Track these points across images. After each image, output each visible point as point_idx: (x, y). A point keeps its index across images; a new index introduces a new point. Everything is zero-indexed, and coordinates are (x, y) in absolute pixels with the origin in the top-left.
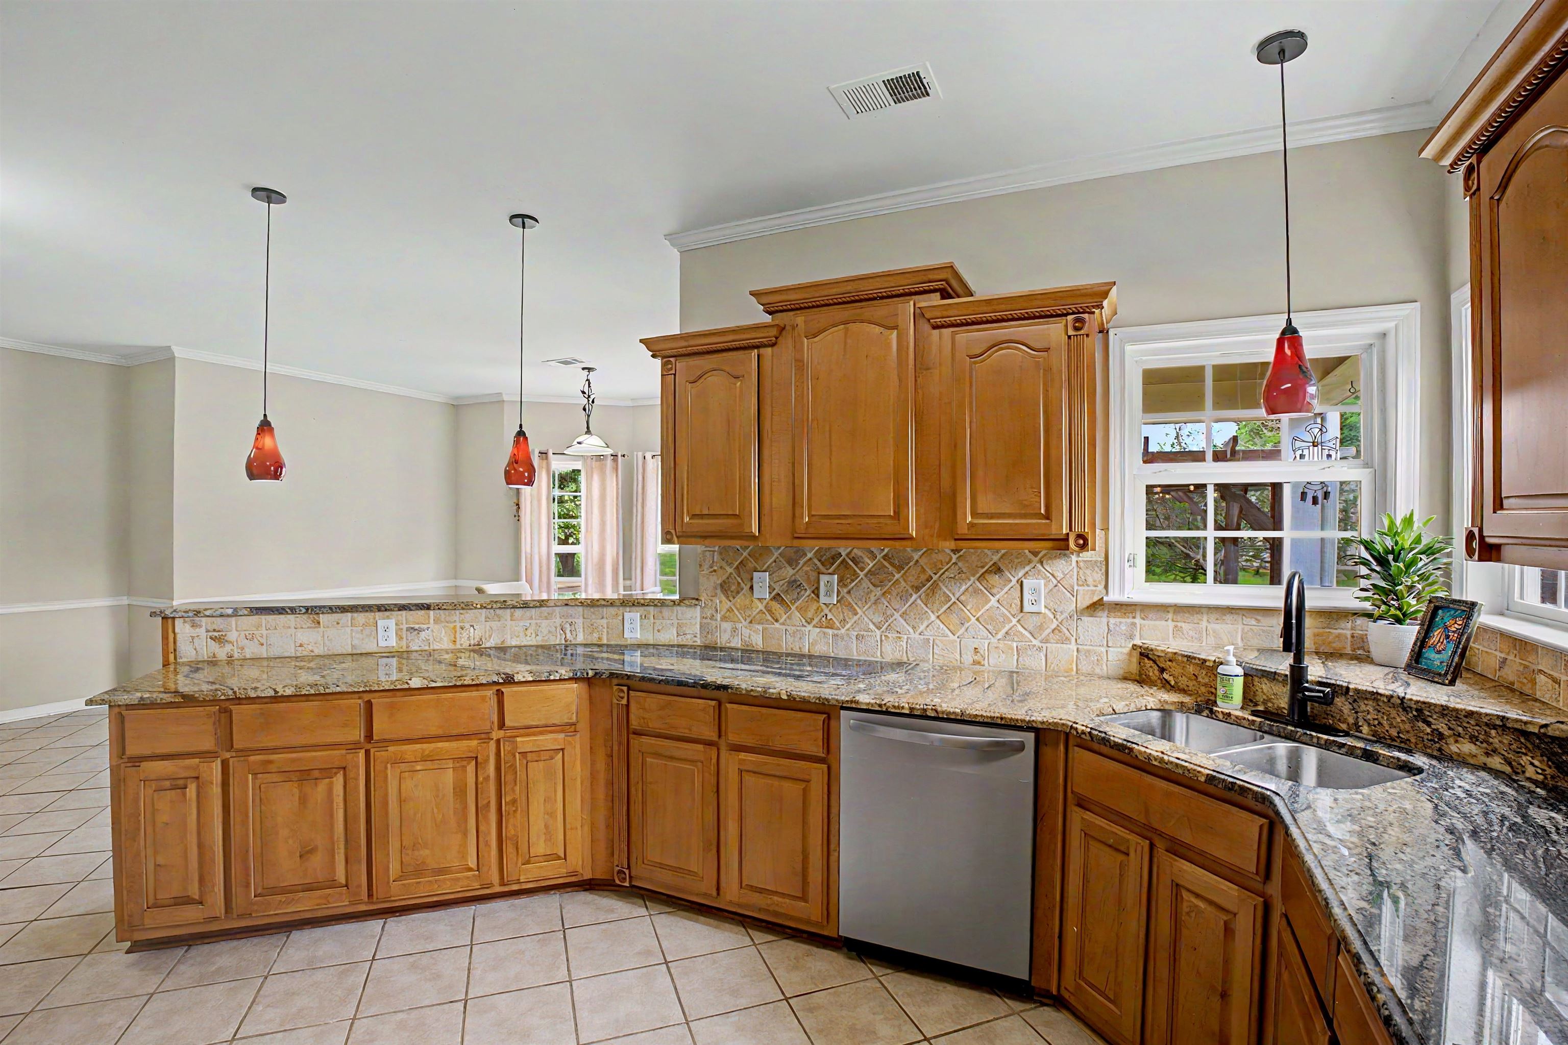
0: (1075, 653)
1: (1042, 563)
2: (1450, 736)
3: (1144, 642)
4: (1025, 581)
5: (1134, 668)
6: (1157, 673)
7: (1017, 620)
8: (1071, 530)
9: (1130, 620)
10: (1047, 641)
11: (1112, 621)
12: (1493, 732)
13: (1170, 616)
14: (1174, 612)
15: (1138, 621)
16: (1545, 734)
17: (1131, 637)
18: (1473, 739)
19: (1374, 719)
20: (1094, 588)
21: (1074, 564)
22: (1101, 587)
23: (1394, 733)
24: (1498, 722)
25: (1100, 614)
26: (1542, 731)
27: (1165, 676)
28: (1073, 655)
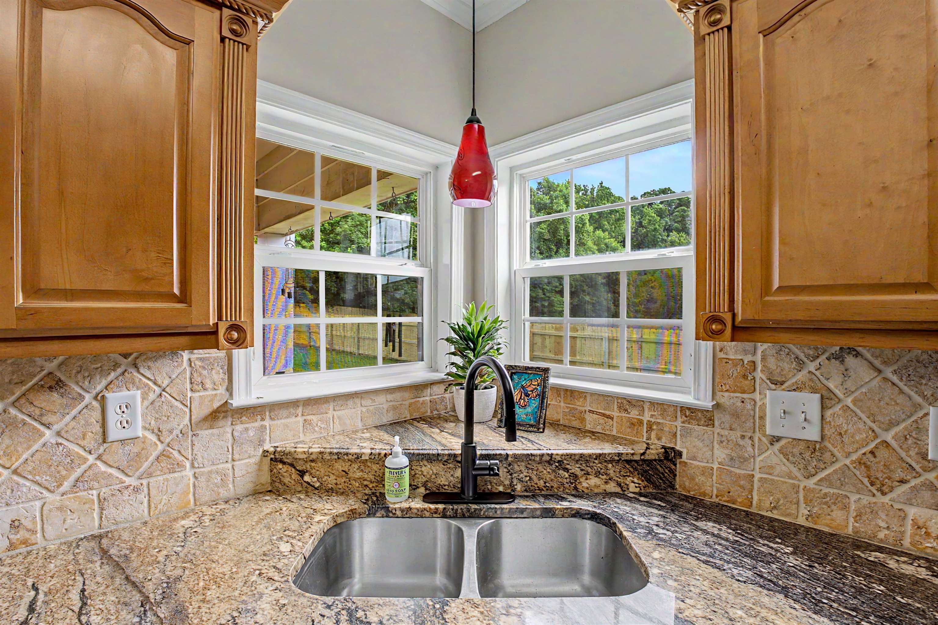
0: (192, 480)
1: (135, 366)
2: (581, 477)
3: (276, 445)
4: (108, 395)
5: (266, 478)
6: (295, 476)
7: (95, 456)
8: (220, 318)
9: (257, 424)
10: (150, 475)
11: (239, 428)
12: (610, 466)
13: (300, 411)
14: (304, 405)
15: (267, 423)
16: (643, 460)
17: (261, 442)
18: (598, 474)
19: (526, 476)
20: (214, 392)
21: (185, 364)
22: (222, 390)
23: (541, 483)
24: (616, 458)
25: (221, 423)
26: (642, 457)
27: (307, 478)
28: (189, 485)
